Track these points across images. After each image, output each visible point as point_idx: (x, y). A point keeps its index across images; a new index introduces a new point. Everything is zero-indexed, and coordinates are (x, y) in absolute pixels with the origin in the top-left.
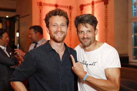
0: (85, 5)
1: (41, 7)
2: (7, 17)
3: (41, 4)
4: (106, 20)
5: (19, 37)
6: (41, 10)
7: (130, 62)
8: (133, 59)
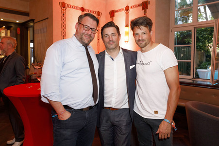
0: (117, 11)
1: (65, 9)
2: (18, 22)
3: (63, 5)
5: (34, 48)
6: (63, 12)
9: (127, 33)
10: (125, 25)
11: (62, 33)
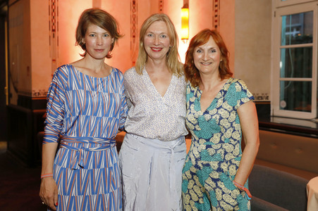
4: (216, 11)
7: (273, 116)
8: (281, 108)
9: (185, 22)
10: (182, 6)
11: (51, 24)
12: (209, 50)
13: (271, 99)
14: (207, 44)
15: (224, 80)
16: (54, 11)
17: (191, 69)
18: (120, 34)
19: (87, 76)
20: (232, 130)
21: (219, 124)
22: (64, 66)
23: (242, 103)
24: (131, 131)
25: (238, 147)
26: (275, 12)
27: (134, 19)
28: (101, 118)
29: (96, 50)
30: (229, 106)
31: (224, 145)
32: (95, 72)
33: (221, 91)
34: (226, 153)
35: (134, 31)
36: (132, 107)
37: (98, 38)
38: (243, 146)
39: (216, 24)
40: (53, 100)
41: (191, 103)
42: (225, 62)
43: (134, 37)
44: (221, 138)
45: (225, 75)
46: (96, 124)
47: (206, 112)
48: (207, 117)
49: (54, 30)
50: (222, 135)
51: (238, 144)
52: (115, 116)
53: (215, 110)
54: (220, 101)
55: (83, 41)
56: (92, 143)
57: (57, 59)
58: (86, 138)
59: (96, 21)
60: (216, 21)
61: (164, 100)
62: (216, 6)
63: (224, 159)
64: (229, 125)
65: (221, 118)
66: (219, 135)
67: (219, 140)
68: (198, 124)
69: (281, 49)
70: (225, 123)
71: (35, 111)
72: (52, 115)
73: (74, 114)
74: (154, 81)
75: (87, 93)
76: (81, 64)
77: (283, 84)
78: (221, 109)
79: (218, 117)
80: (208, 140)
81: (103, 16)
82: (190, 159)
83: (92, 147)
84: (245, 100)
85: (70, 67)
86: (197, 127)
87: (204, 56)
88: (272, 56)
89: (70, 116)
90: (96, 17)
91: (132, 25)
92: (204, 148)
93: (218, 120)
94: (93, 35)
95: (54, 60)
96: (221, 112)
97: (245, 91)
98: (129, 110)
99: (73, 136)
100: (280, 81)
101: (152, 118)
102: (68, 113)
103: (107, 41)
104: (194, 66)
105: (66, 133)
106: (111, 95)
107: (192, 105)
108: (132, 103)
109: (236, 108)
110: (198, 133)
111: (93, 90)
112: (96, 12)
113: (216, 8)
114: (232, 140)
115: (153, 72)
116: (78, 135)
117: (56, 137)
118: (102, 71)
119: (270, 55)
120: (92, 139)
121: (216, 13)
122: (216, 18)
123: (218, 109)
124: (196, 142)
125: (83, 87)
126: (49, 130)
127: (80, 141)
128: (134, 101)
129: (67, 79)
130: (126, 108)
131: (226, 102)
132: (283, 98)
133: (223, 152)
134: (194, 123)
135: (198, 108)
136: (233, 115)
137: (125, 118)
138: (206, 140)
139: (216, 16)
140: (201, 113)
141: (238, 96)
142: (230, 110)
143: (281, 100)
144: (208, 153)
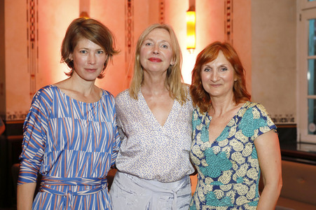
7: (301, 143)
8: (310, 133)
9: (191, 28)
10: (187, 8)
11: (30, 32)
12: (219, 68)
13: (297, 121)
14: (217, 60)
15: (240, 104)
16: (33, 16)
17: (199, 91)
18: (116, 49)
19: (75, 101)
20: (247, 166)
21: (230, 158)
22: (48, 87)
23: (260, 133)
24: (124, 169)
25: (254, 188)
26: (300, 15)
27: (130, 25)
28: (91, 154)
29: (87, 70)
30: (244, 137)
31: (235, 186)
32: (83, 96)
33: (234, 118)
34: (237, 196)
35: (130, 40)
36: (125, 139)
37: (90, 55)
38: (261, 187)
39: (229, 30)
40: (33, 129)
41: (198, 132)
42: (241, 82)
43: (129, 46)
44: (232, 176)
45: (240, 98)
46: (85, 162)
47: (215, 144)
48: (217, 149)
49: (33, 40)
50: (234, 172)
51: (254, 185)
52: (107, 151)
53: (226, 142)
54: (233, 130)
55: (70, 57)
56: (81, 185)
57: (37, 75)
58: (73, 179)
59: (88, 33)
60: (229, 27)
61: (164, 130)
62: (229, 8)
63: (235, 203)
64: (244, 160)
65: (233, 151)
66: (230, 172)
67: (229, 179)
68: (205, 158)
69: (308, 60)
70: (237, 158)
71: (10, 138)
72: (31, 148)
73: (58, 148)
74: (152, 106)
75: (76, 122)
76: (67, 85)
77: (312, 103)
78: (234, 140)
79: (229, 150)
80: (215, 179)
81: (96, 28)
82: (194, 202)
83: (81, 190)
84: (265, 130)
85: (55, 88)
86: (203, 162)
87: (212, 76)
88: (298, 69)
89: (53, 149)
90: (89, 30)
91: (127, 32)
92: (211, 189)
93: (228, 153)
94: (84, 52)
95: (33, 76)
96: (234, 143)
97: (265, 118)
98: (121, 142)
99: (57, 177)
100: (308, 99)
101: (149, 153)
102: (51, 145)
103: (101, 58)
104: (202, 88)
105: (48, 172)
106: (102, 124)
107: (199, 134)
108: (125, 134)
109: (252, 139)
110: (204, 170)
111: (82, 118)
112: (88, 23)
113: (229, 11)
114: (247, 180)
115: (150, 96)
116: (63, 175)
117: (34, 176)
118: (91, 94)
119: (295, 68)
120: (80, 180)
121: (229, 17)
122: (229, 24)
123: (229, 139)
124: (201, 181)
125: (71, 115)
126: (26, 167)
127: (66, 182)
128: (127, 132)
129: (51, 104)
130: (118, 139)
131: (240, 132)
132: (312, 120)
133: (234, 195)
134: (200, 157)
135: (206, 139)
136: (249, 148)
137: (117, 152)
138: (213, 179)
139: (229, 20)
140: (208, 144)
141: (256, 124)
142: (244, 142)
143: (309, 123)
144: (215, 196)
